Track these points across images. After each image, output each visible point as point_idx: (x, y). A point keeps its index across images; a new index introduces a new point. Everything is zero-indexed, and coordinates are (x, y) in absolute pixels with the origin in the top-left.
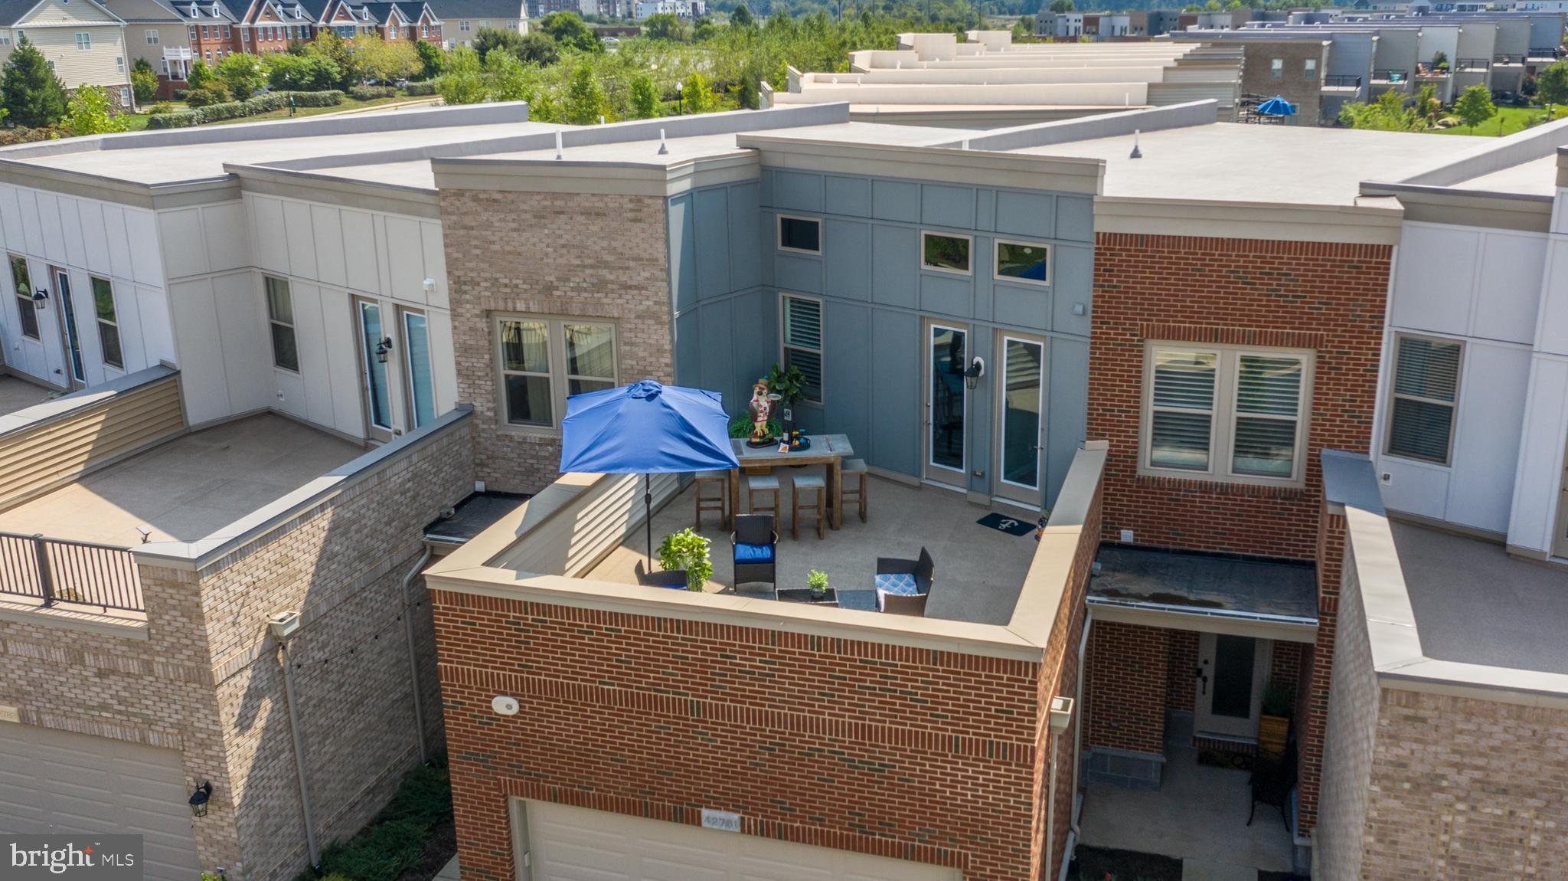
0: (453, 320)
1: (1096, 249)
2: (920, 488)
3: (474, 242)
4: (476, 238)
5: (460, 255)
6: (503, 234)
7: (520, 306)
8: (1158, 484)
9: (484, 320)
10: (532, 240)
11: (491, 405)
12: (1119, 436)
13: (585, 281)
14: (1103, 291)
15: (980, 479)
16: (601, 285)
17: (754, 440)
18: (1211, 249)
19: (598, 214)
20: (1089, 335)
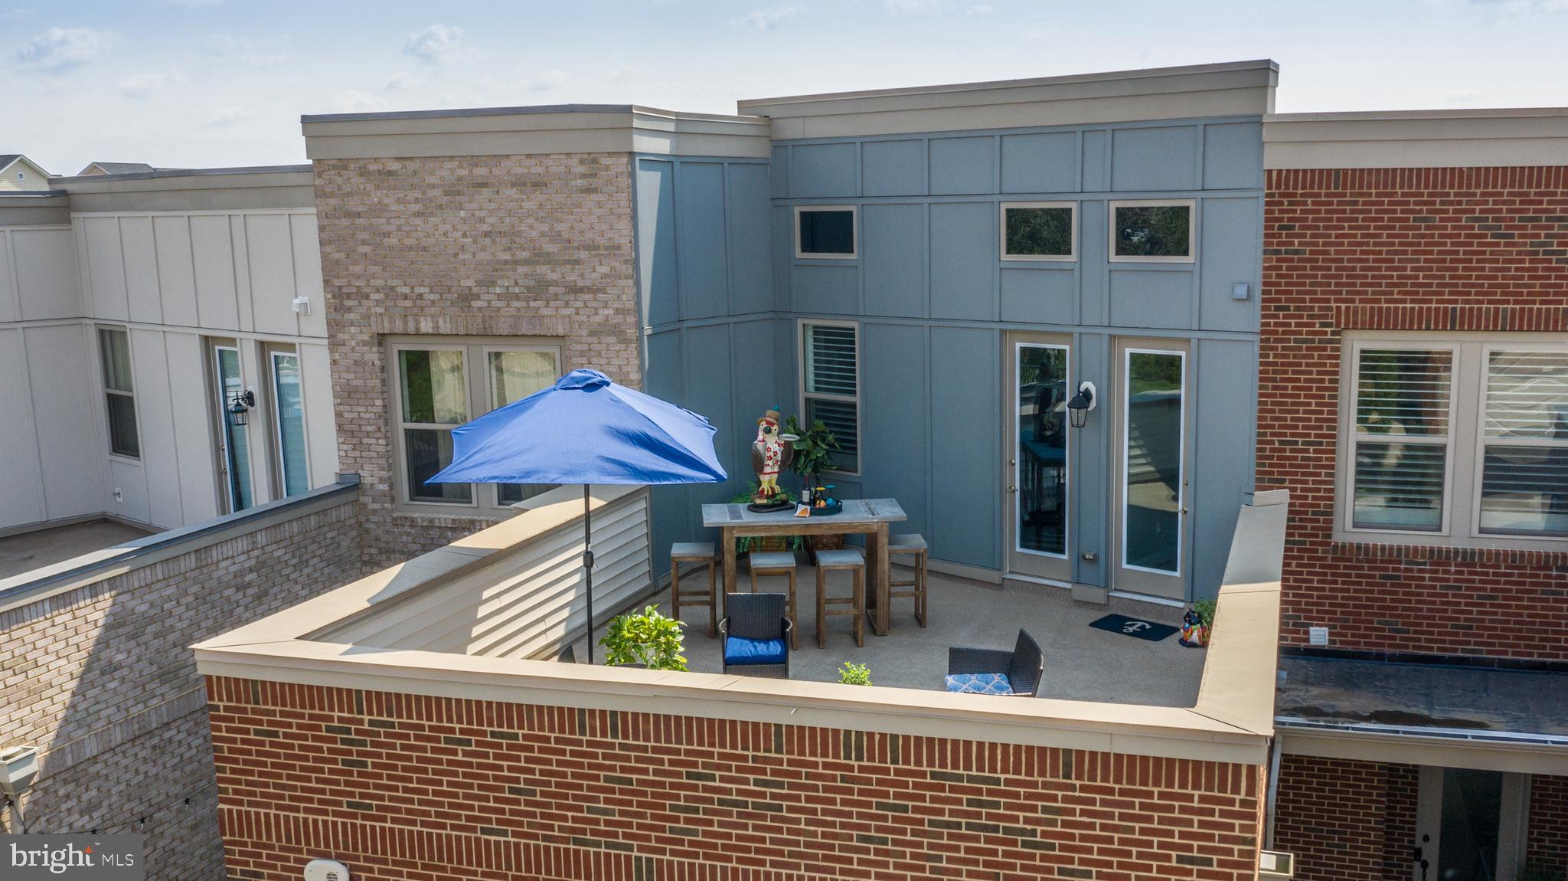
0: (331, 352)
1: (1267, 196)
2: (1000, 586)
3: (361, 236)
4: (364, 229)
5: (341, 256)
6: (402, 221)
7: (426, 326)
8: (1367, 554)
9: (375, 349)
10: (442, 228)
11: (385, 474)
12: (1306, 482)
13: (516, 283)
14: (1278, 260)
15: (1092, 565)
16: (539, 290)
17: (759, 501)
18: (1443, 186)
19: (535, 185)
20: (1258, 329)
